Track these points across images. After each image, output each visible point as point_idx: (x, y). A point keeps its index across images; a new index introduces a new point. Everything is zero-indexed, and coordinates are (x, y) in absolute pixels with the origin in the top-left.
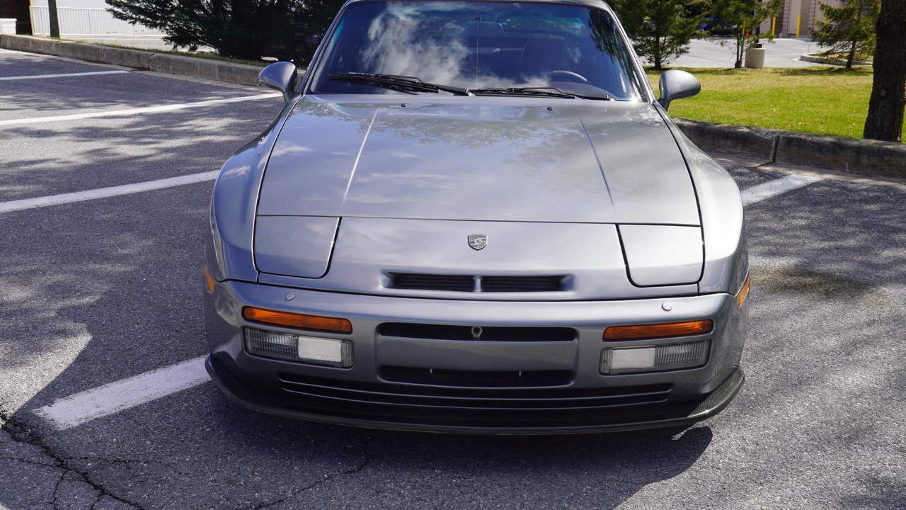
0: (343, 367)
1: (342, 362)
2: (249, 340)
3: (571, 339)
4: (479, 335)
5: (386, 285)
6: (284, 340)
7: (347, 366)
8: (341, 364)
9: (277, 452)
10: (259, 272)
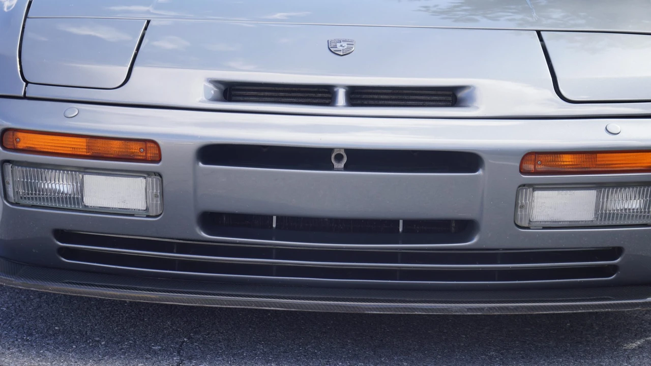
0: (148, 216)
1: (147, 209)
2: (11, 182)
3: (475, 170)
4: (342, 165)
5: (210, 97)
6: (62, 185)
7: (154, 214)
8: (147, 212)
9: (47, 353)
10: (27, 83)
